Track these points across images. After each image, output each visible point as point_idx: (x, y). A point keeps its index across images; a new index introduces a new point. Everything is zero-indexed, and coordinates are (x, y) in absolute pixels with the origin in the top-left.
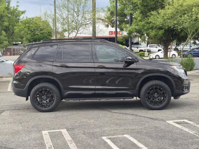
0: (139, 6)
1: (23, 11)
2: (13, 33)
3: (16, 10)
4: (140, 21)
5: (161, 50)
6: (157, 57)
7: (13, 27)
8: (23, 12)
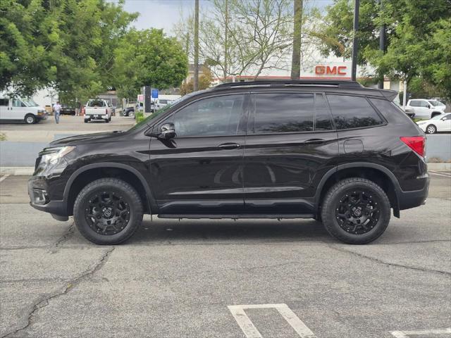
0: (408, 7)
1: (133, 14)
2: (111, 63)
3: (119, 10)
4: (410, 41)
5: (438, 113)
6: (432, 130)
7: (113, 51)
8: (133, 17)
